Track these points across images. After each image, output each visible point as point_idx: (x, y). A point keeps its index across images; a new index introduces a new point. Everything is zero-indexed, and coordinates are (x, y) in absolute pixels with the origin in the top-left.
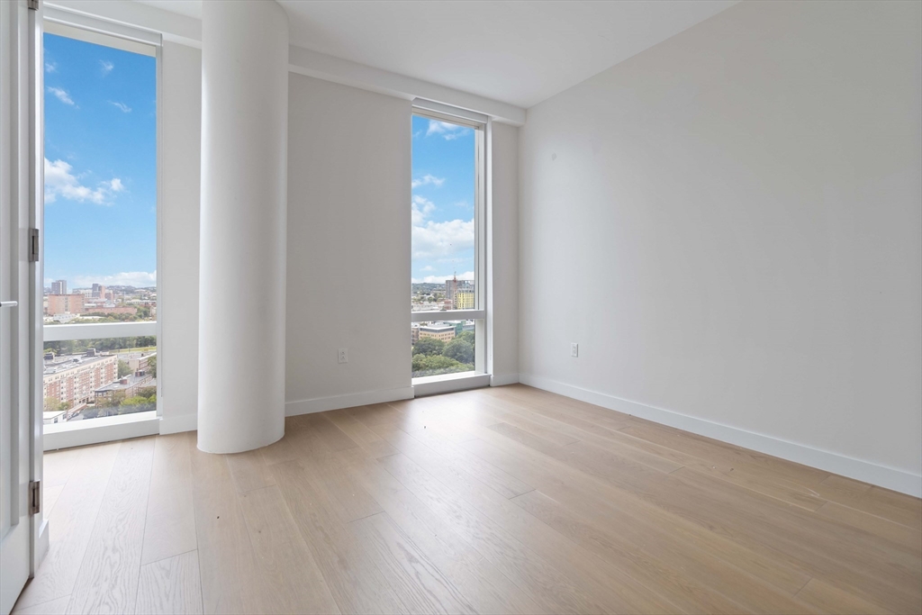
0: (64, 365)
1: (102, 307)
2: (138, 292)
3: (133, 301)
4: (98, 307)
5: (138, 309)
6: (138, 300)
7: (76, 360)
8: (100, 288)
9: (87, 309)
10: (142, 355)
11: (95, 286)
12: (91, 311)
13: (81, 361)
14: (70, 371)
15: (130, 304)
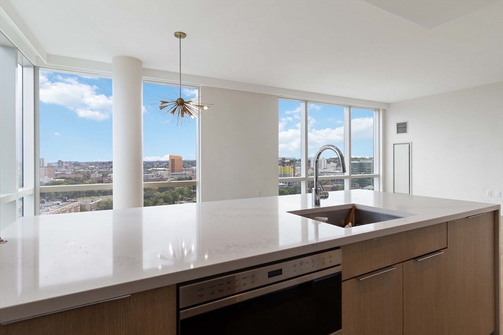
0: (53, 207)
1: (64, 174)
2: (82, 165)
3: (80, 170)
4: (62, 174)
5: (84, 175)
6: (83, 170)
7: (58, 204)
8: (62, 162)
9: (56, 175)
10: (92, 202)
11: (59, 161)
12: (59, 176)
13: (61, 204)
14: (56, 210)
15: (79, 172)
